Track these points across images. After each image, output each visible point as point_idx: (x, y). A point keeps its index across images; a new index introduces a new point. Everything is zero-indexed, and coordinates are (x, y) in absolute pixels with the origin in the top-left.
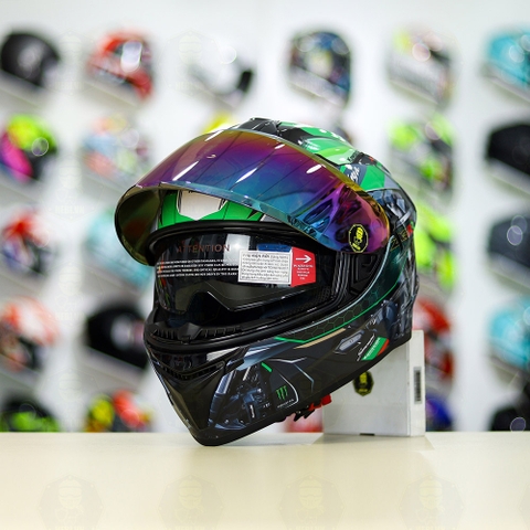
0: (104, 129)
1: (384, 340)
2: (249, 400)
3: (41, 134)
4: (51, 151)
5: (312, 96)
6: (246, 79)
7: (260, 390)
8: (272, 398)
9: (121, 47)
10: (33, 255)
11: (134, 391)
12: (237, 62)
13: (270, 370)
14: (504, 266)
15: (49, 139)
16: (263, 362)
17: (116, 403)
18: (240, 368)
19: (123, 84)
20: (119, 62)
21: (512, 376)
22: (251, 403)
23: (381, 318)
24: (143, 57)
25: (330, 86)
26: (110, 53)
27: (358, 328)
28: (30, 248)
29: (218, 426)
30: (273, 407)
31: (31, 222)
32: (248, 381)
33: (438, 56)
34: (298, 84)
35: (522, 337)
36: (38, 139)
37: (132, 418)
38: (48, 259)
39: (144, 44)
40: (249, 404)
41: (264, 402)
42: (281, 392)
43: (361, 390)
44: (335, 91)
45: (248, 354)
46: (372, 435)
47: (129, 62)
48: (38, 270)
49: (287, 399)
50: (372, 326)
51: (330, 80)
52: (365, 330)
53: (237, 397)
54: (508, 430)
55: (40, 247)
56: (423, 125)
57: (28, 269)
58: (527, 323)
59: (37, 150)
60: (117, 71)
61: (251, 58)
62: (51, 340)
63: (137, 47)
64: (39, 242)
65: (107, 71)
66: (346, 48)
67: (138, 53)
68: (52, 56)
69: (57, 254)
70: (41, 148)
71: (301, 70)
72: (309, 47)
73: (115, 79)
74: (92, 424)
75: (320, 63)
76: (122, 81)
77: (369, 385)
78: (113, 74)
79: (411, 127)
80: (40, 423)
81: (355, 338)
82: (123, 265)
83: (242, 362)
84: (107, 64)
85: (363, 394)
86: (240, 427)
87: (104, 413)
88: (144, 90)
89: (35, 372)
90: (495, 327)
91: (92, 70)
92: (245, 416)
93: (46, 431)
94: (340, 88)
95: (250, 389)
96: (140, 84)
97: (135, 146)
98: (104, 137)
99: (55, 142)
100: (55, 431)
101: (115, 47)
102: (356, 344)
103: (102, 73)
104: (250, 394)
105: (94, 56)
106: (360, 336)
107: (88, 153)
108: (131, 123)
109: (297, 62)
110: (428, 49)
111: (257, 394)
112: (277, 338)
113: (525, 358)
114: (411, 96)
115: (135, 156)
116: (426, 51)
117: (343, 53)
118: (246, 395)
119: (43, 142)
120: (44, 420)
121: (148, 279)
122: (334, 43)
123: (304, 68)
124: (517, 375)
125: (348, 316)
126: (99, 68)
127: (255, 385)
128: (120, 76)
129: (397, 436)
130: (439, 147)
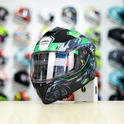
0: (19, 30)
1: (88, 79)
2: (55, 93)
3: (4, 31)
4: (6, 35)
5: (67, 22)
6: (52, 18)
7: (57, 91)
8: (61, 93)
9: (23, 11)
10: (2, 59)
11: (26, 91)
12: (50, 14)
13: (60, 86)
14: (112, 62)
15: (6, 32)
16: (58, 84)
17: (22, 94)
18: (53, 86)
19: (23, 20)
20: (22, 14)
21: (114, 88)
22: (56, 94)
23: (87, 74)
24: (28, 13)
25: (72, 20)
26: (20, 12)
27: (81, 76)
28: (1, 58)
29: (48, 100)
30: (61, 95)
31: (2, 52)
32: (55, 89)
33: (97, 13)
34: (64, 20)
35: (117, 79)
36: (3, 32)
37: (25, 98)
38: (6, 60)
39: (28, 10)
40: (55, 94)
41: (59, 94)
42: (63, 91)
43: (83, 91)
44: (73, 21)
45: (55, 82)
46: (86, 102)
47: (25, 14)
48: (3, 63)
49: (64, 93)
50: (84, 76)
51: (72, 19)
52: (83, 77)
53: (52, 93)
54: (113, 100)
55: (4, 58)
56: (93, 29)
57: (1, 63)
58: (118, 75)
59: (3, 35)
60: (22, 16)
61: (53, 13)
62: (6, 79)
63: (26, 11)
64: (3, 56)
65: (19, 16)
66: (75, 11)
67: (27, 12)
68: (7, 13)
69: (8, 59)
70: (4, 35)
71: (65, 16)
72: (67, 11)
73: (21, 18)
74: (16, 99)
75: (69, 15)
76: (23, 19)
77: (85, 90)
78: (21, 17)
79: (90, 29)
80: (4, 99)
81: (80, 79)
82: (23, 62)
83: (53, 84)
84: (19, 15)
85: (83, 92)
86: (53, 100)
87: (19, 97)
88: (28, 21)
89: (3, 87)
90: (110, 76)
91: (16, 16)
92: (54, 97)
93: (5, 101)
94: (74, 20)
95: (55, 91)
96: (27, 19)
97: (26, 34)
98: (19, 32)
99: (7, 33)
100: (7, 101)
101: (21, 11)
102: (81, 80)
103: (18, 17)
104: (55, 92)
105: (16, 13)
106: (81, 78)
107: (15, 36)
108: (25, 29)
109: (64, 14)
110: (94, 11)
111: (57, 92)
112: (61, 79)
113: (117, 84)
114: (91, 22)
115: (26, 36)
116: (94, 12)
117: (75, 12)
118: (54, 92)
119: (4, 33)
120: (5, 98)
121: (29, 65)
122: (72, 10)
123: (66, 16)
124: (115, 87)
125: (78, 73)
126: (18, 16)
127: (56, 90)
128: (22, 18)
129: (91, 102)
130: (97, 34)
